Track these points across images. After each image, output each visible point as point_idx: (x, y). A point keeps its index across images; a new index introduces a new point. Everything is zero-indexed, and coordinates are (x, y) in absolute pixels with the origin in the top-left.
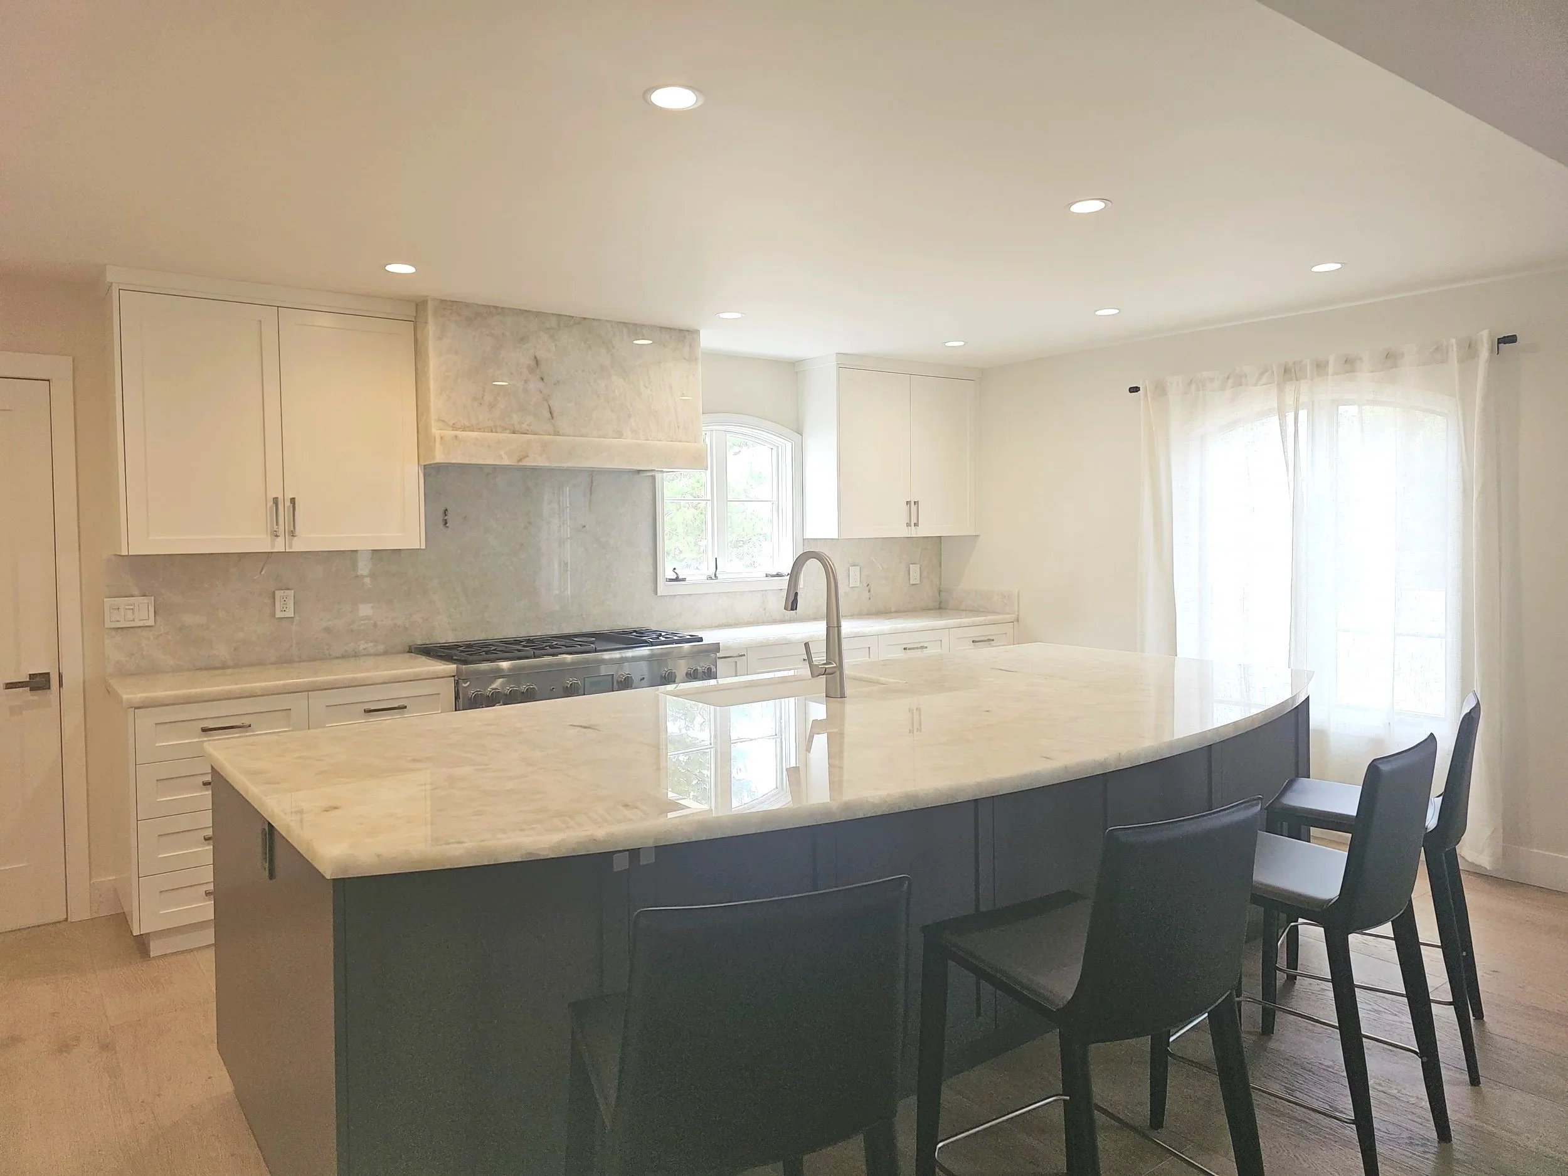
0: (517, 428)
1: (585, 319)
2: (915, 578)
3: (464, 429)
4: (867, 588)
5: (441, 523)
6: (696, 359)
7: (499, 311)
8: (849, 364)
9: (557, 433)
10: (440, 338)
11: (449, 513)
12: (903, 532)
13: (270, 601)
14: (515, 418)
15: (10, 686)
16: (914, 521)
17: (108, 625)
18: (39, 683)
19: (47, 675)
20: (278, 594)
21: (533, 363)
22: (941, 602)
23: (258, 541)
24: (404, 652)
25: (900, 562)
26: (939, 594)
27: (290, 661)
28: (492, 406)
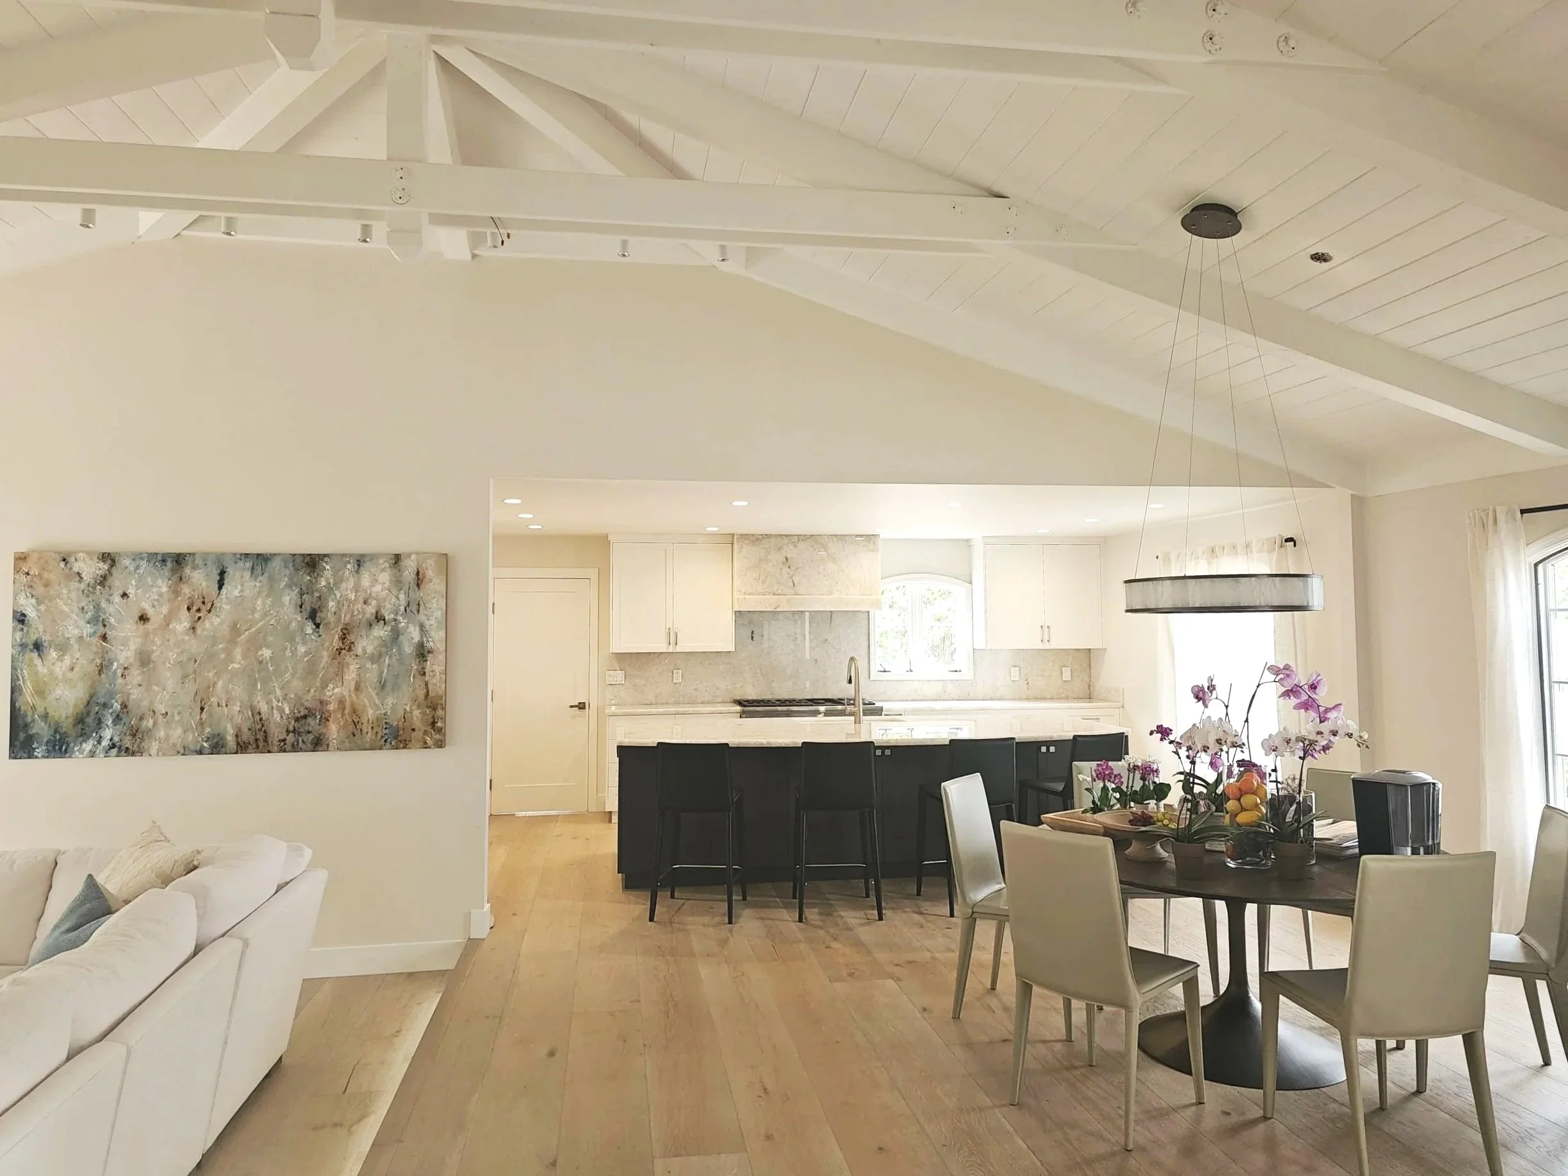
0: (776, 592)
1: (812, 535)
2: (1067, 675)
3: (750, 594)
4: (1026, 682)
5: (750, 637)
6: (878, 550)
7: (768, 536)
8: (989, 541)
9: (797, 594)
10: (739, 552)
11: (754, 633)
12: (1040, 646)
13: (671, 674)
14: (776, 587)
15: (571, 707)
16: (1046, 638)
17: (608, 683)
18: (581, 706)
19: (584, 703)
20: (675, 671)
21: (785, 560)
22: (1090, 694)
23: (663, 648)
24: (731, 702)
25: (1054, 666)
26: (1089, 688)
27: (679, 703)
28: (764, 582)
